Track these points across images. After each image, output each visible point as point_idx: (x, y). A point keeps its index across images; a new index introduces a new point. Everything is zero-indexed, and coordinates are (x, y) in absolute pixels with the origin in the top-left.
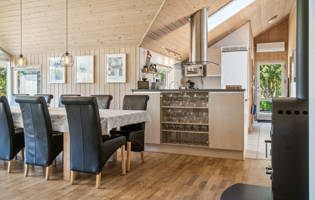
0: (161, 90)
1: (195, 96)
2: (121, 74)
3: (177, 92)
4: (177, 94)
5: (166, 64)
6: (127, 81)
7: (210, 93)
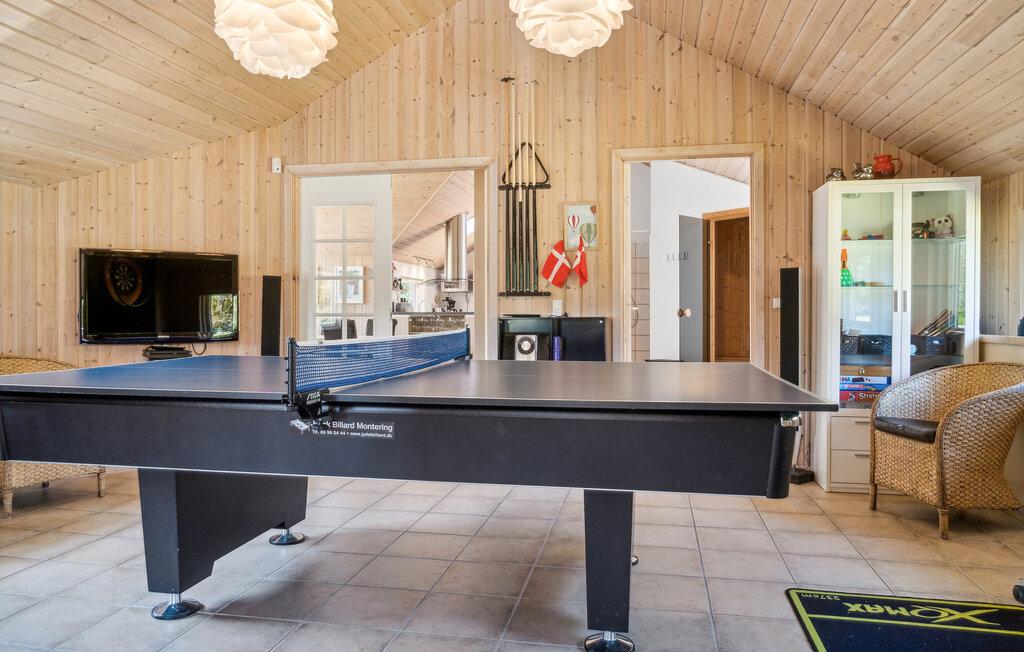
0: (409, 314)
1: (450, 319)
2: (356, 293)
3: (429, 316)
4: (429, 318)
5: (414, 275)
6: (365, 300)
7: (466, 316)
